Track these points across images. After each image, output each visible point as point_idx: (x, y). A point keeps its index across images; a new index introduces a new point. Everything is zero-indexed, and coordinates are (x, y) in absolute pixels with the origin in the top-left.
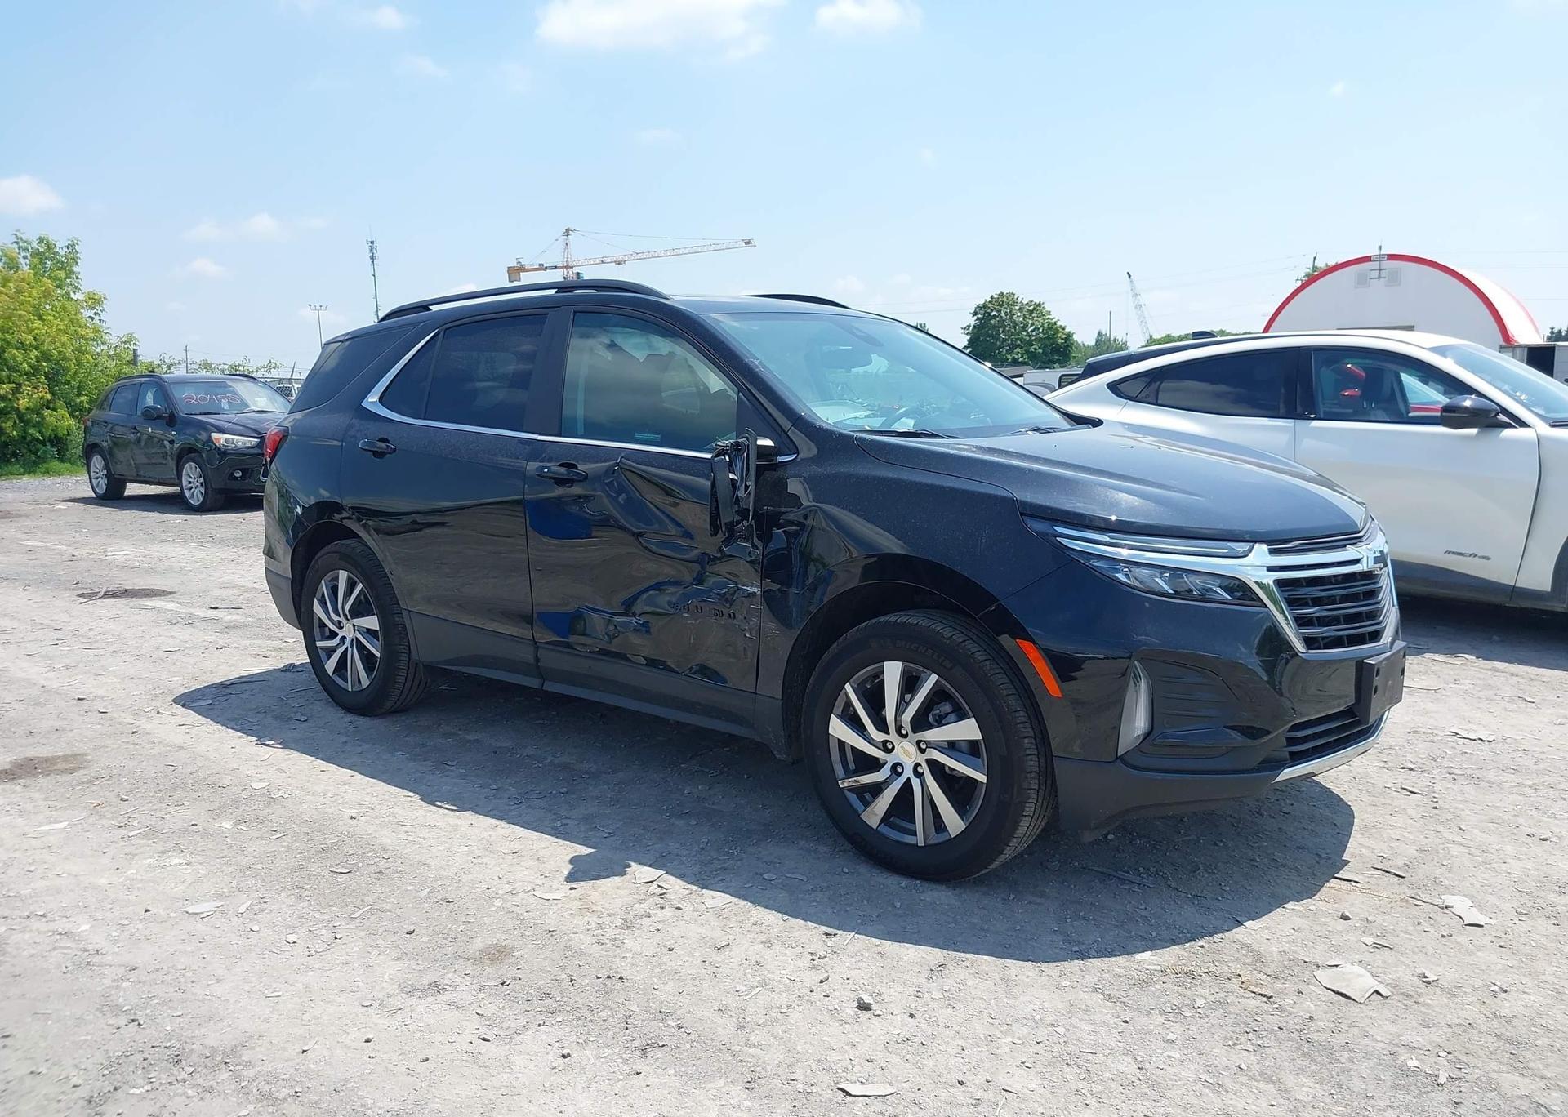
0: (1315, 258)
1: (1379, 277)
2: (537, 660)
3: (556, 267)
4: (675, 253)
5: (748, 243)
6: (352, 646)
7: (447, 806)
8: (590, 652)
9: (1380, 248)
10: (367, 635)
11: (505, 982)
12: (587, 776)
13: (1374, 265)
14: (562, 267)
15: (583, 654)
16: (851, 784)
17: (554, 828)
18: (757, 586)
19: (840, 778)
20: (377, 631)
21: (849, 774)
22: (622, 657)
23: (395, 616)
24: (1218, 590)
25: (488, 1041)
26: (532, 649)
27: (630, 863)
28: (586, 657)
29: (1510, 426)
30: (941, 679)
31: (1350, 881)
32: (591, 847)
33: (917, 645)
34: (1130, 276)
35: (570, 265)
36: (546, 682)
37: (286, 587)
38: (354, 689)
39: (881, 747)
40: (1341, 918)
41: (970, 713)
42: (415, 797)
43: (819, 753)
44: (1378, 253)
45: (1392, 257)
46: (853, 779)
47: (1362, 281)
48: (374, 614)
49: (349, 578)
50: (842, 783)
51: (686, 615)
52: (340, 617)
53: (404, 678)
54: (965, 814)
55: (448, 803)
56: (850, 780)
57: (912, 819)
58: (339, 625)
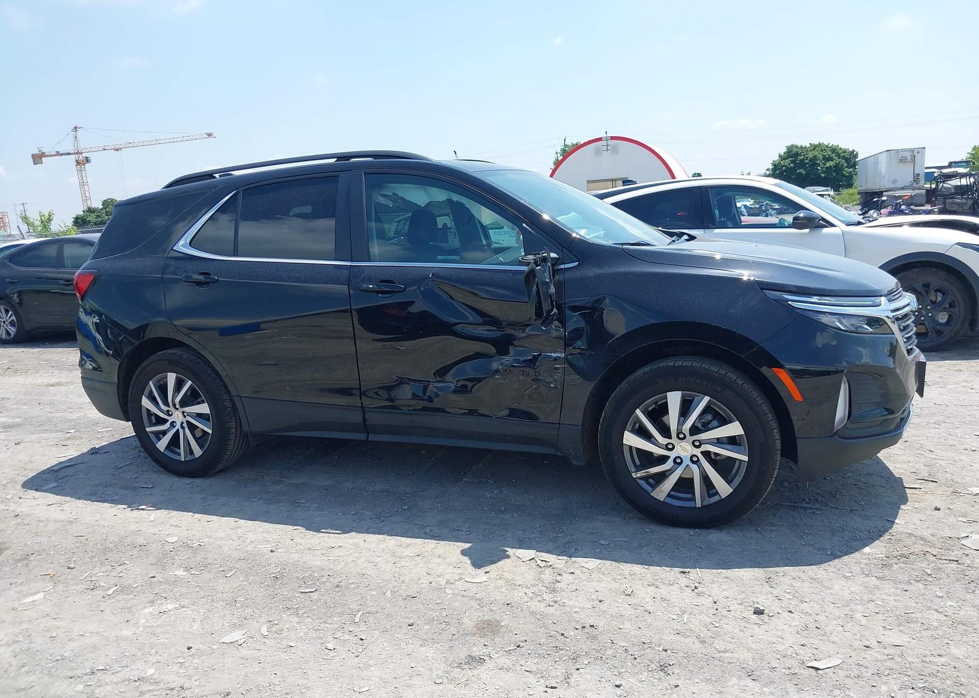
0: (565, 140)
1: (607, 150)
2: (364, 420)
3: (69, 154)
4: (157, 142)
5: (210, 135)
6: (182, 427)
7: (332, 531)
8: (413, 410)
9: (606, 133)
10: (196, 418)
11: (520, 645)
12: (410, 496)
13: (603, 143)
14: (75, 153)
15: (406, 412)
16: (642, 475)
17: (425, 533)
18: (561, 352)
19: (633, 471)
20: (208, 414)
21: (638, 469)
22: (443, 411)
23: (224, 401)
24: (866, 326)
25: (556, 688)
26: (361, 414)
27: (507, 549)
28: (410, 414)
29: (825, 227)
30: (711, 399)
31: (917, 488)
32: (467, 543)
33: (694, 379)
34: (456, 153)
35: (80, 151)
36: (370, 435)
37: (113, 391)
38: (186, 459)
39: (665, 448)
40: (935, 510)
41: (735, 418)
42: (302, 530)
43: (616, 457)
44: (605, 136)
45: (613, 138)
46: (644, 471)
47: (598, 152)
48: (203, 402)
49: (177, 378)
50: (636, 475)
51: (498, 377)
52: (169, 407)
53: (232, 446)
54: (731, 483)
55: (332, 530)
56: (642, 472)
57: (693, 492)
58: (168, 413)
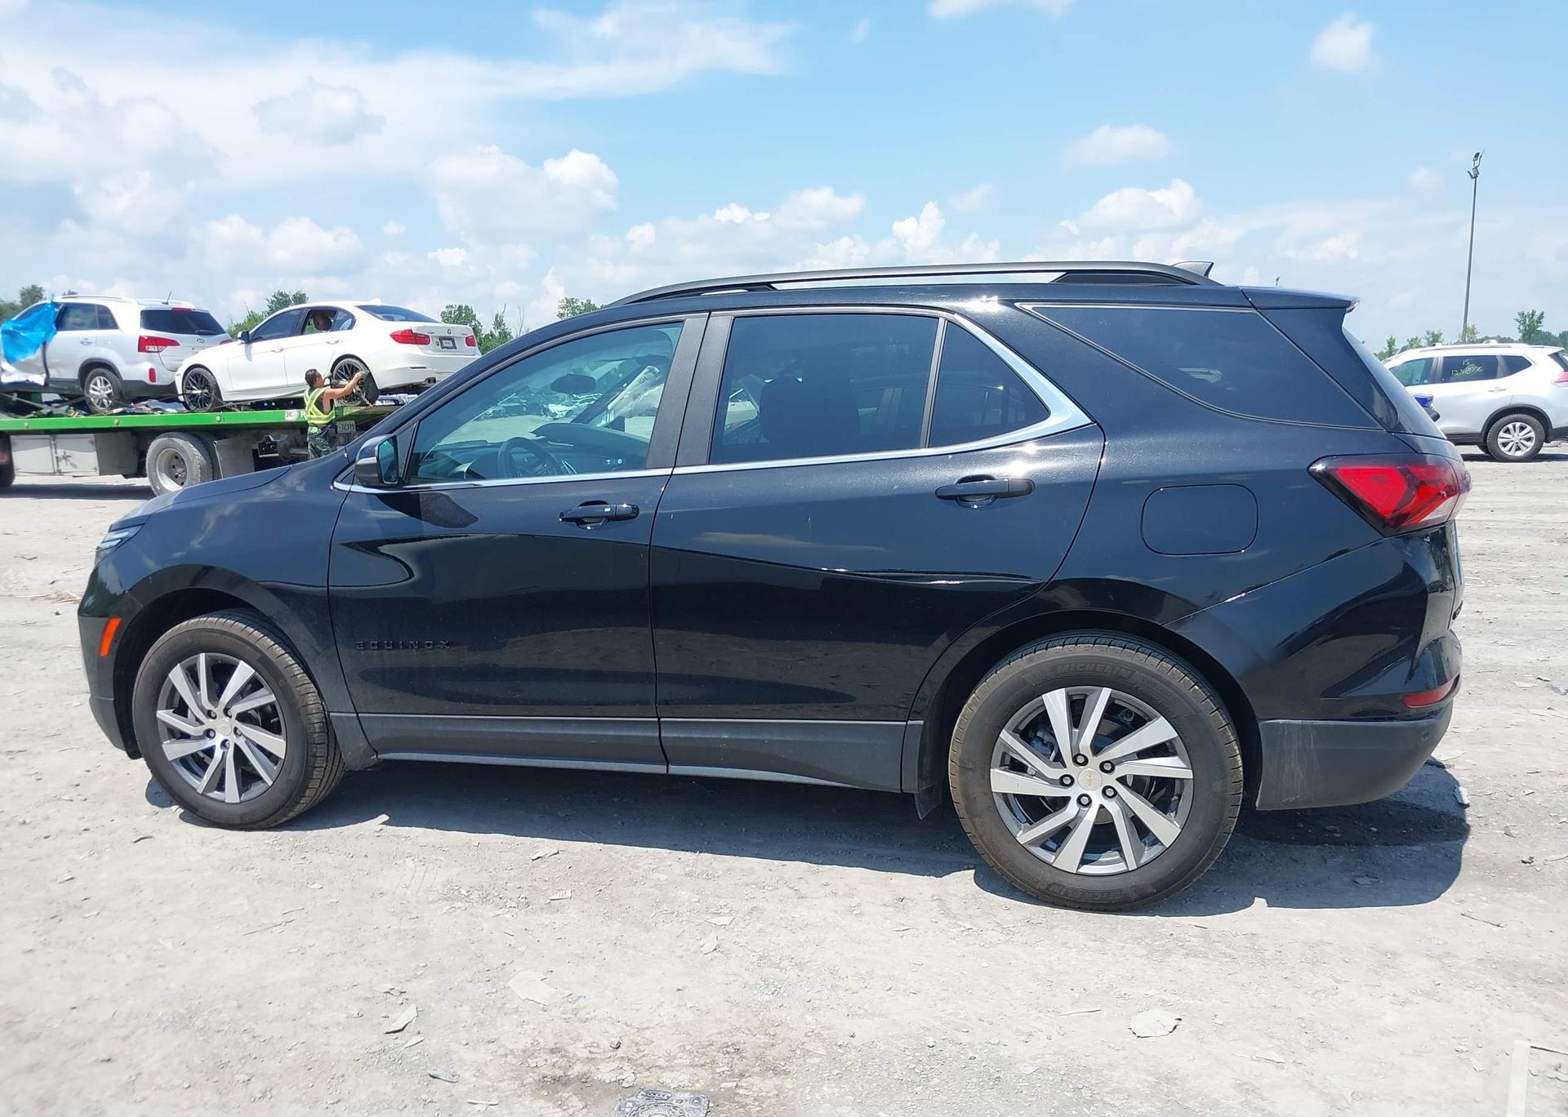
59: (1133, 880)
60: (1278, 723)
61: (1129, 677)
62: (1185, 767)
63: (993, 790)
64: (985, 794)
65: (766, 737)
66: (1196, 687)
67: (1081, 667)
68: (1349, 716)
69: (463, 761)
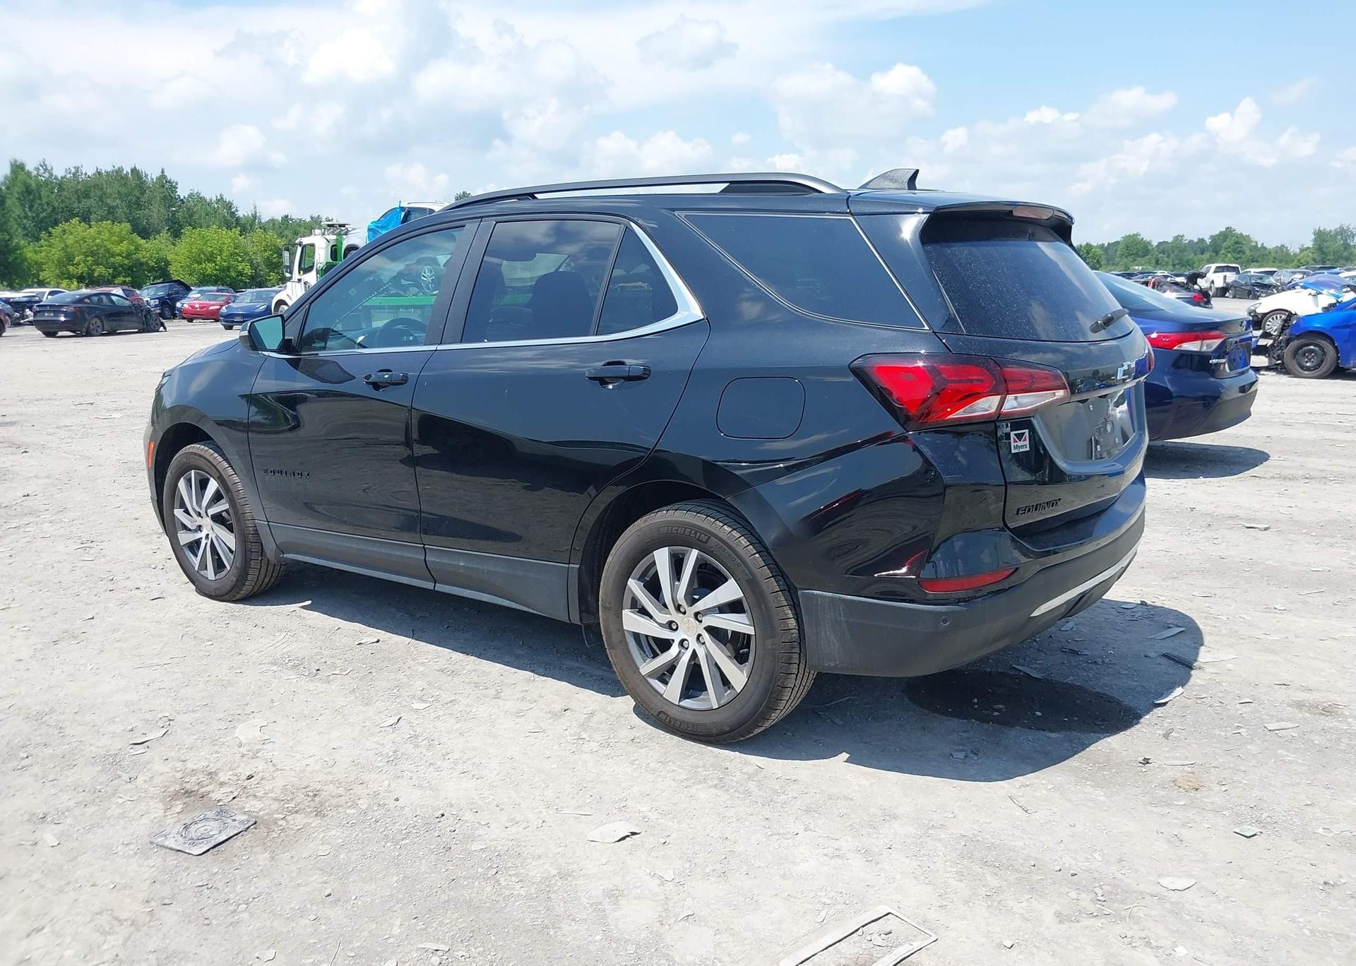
59: (715, 718)
60: (813, 594)
61: (706, 542)
62: (748, 623)
63: (625, 628)
64: (618, 630)
65: (485, 567)
66: (757, 555)
67: (676, 530)
68: (873, 595)
69: (324, 565)
